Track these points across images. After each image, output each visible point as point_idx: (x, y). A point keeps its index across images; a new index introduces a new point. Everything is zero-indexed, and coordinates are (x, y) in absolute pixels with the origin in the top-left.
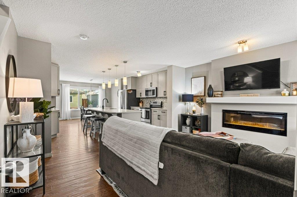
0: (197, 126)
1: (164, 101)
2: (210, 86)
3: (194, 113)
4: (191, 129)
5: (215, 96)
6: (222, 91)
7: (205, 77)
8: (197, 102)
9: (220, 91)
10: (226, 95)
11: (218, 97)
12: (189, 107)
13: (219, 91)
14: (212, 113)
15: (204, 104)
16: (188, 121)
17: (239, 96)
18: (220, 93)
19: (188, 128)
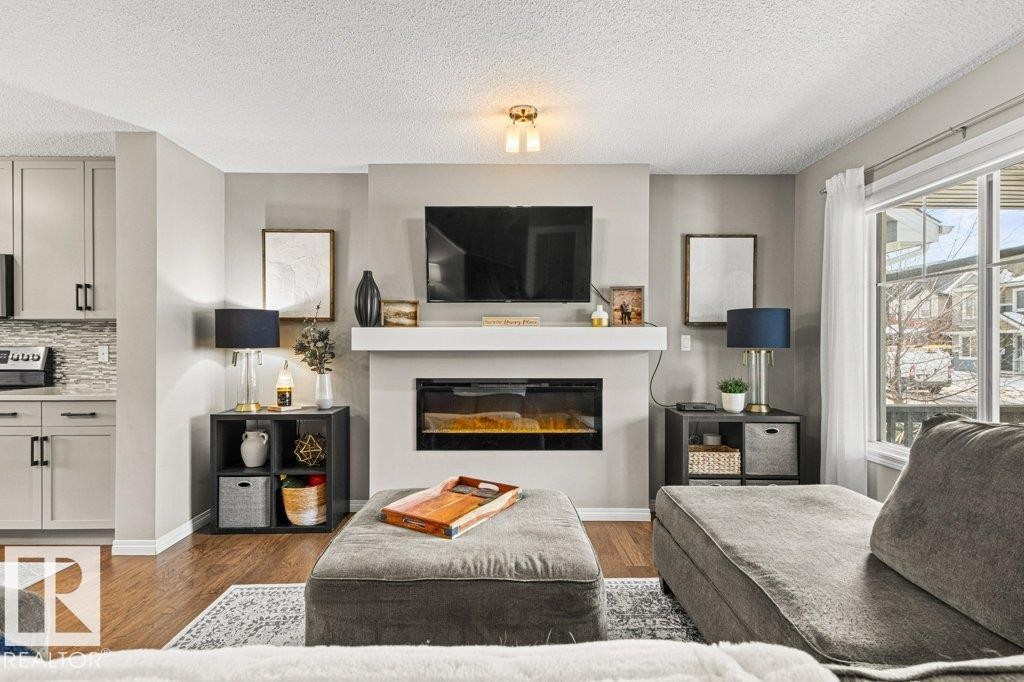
0: (304, 465)
1: (68, 344)
2: (367, 276)
3: (284, 405)
4: (275, 487)
5: (387, 324)
6: (415, 304)
7: (332, 232)
8: (301, 348)
9: (408, 302)
10: (430, 320)
11: (402, 325)
12: (257, 374)
13: (403, 302)
14: (375, 395)
15: (333, 356)
16: (252, 448)
17: (478, 323)
18: (408, 309)
19: (259, 483)
